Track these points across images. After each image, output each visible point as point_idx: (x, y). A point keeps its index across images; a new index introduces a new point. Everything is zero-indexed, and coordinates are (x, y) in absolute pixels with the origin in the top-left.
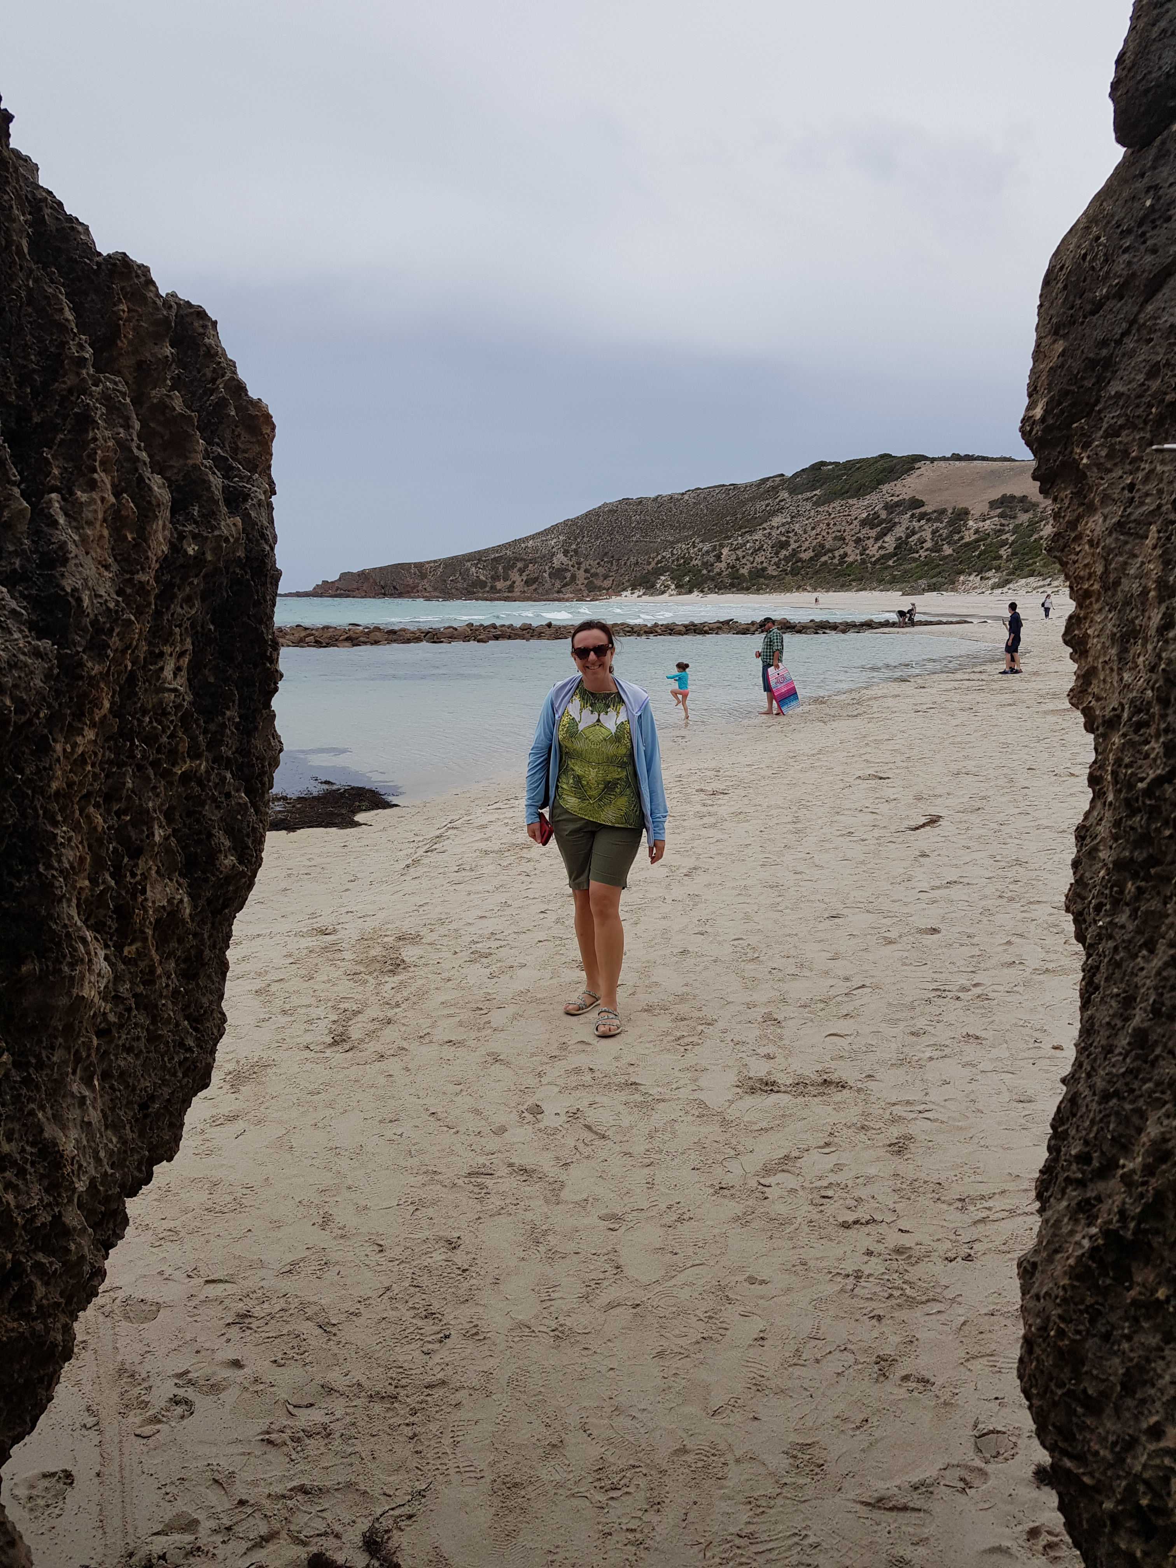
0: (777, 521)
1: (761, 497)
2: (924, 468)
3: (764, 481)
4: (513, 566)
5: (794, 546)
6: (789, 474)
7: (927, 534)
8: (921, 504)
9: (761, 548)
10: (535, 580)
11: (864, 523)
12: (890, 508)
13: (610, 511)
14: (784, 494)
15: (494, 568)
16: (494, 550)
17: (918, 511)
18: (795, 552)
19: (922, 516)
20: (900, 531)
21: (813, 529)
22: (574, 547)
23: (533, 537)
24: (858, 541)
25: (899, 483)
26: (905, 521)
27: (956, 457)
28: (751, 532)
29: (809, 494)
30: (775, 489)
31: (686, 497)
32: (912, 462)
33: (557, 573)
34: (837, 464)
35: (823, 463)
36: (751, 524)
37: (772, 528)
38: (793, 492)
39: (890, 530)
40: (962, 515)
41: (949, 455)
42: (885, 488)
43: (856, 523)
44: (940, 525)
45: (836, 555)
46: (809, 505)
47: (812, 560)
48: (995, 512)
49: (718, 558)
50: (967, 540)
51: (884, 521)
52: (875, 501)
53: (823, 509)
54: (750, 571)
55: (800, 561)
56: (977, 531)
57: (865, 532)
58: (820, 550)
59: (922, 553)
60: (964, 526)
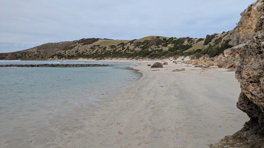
0: (76, 47)
1: (73, 44)
2: (100, 40)
3: (74, 41)
4: (26, 54)
5: (79, 52)
6: (78, 40)
7: (100, 51)
8: (99, 46)
9: (73, 52)
10: (31, 57)
11: (90, 48)
12: (95, 46)
13: (46, 45)
14: (77, 43)
15: (22, 54)
16: (22, 51)
17: (99, 47)
18: (79, 53)
19: (99, 48)
20: (96, 50)
21: (82, 49)
22: (39, 51)
23: (31, 49)
24: (89, 51)
25: (96, 42)
26: (97, 48)
27: (105, 39)
28: (71, 49)
29: (81, 44)
30: (76, 42)
31: (60, 43)
32: (98, 39)
33: (35, 55)
34: (86, 39)
35: (84, 39)
36: (71, 48)
37: (75, 49)
38: (79, 43)
39: (94, 50)
40: (105, 48)
41: (103, 39)
42: (94, 43)
43: (89, 48)
44: (102, 49)
45: (86, 53)
46: (81, 45)
47: (82, 54)
48: (110, 47)
49: (65, 53)
50: (106, 52)
51: (94, 48)
52: (92, 45)
53: (84, 46)
54: (71, 56)
55: (80, 54)
56: (108, 50)
57: (90, 50)
58: (83, 53)
59: (99, 53)
60: (106, 49)
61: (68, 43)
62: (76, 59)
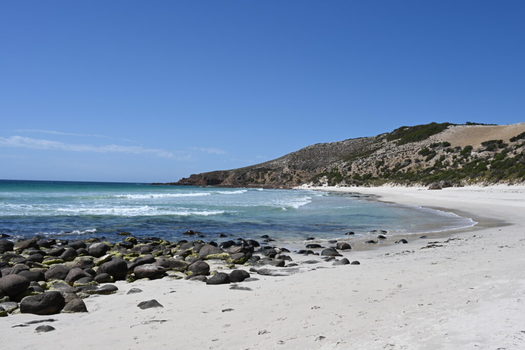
0: (379, 152)
1: (375, 142)
2: (451, 128)
3: (380, 135)
5: (386, 164)
6: (389, 132)
7: (450, 159)
8: (449, 145)
9: (370, 165)
10: (275, 179)
11: (420, 153)
12: (434, 146)
13: (310, 149)
14: (385, 141)
15: (258, 174)
17: (447, 148)
18: (387, 167)
19: (448, 151)
20: (437, 157)
21: (396, 156)
22: (293, 164)
23: (276, 160)
24: (417, 161)
25: (438, 135)
26: (440, 152)
28: (366, 158)
29: (395, 141)
30: (382, 139)
31: (344, 143)
32: (445, 126)
33: (284, 176)
34: (411, 127)
35: (403, 127)
36: (369, 153)
37: (376, 155)
38: (389, 140)
39: (434, 156)
40: (469, 149)
41: (464, 123)
42: (431, 137)
43: (416, 153)
44: (458, 154)
45: (406, 169)
46: (394, 145)
47: (394, 170)
48: (485, 148)
49: (350, 169)
50: (470, 161)
51: (431, 152)
52: (426, 143)
53: (401, 147)
54: (364, 175)
55: (389, 171)
56: (476, 157)
57: (420, 157)
58: (399, 166)
59: (448, 168)
60: (469, 155)
61: (365, 141)
62: (376, 185)
